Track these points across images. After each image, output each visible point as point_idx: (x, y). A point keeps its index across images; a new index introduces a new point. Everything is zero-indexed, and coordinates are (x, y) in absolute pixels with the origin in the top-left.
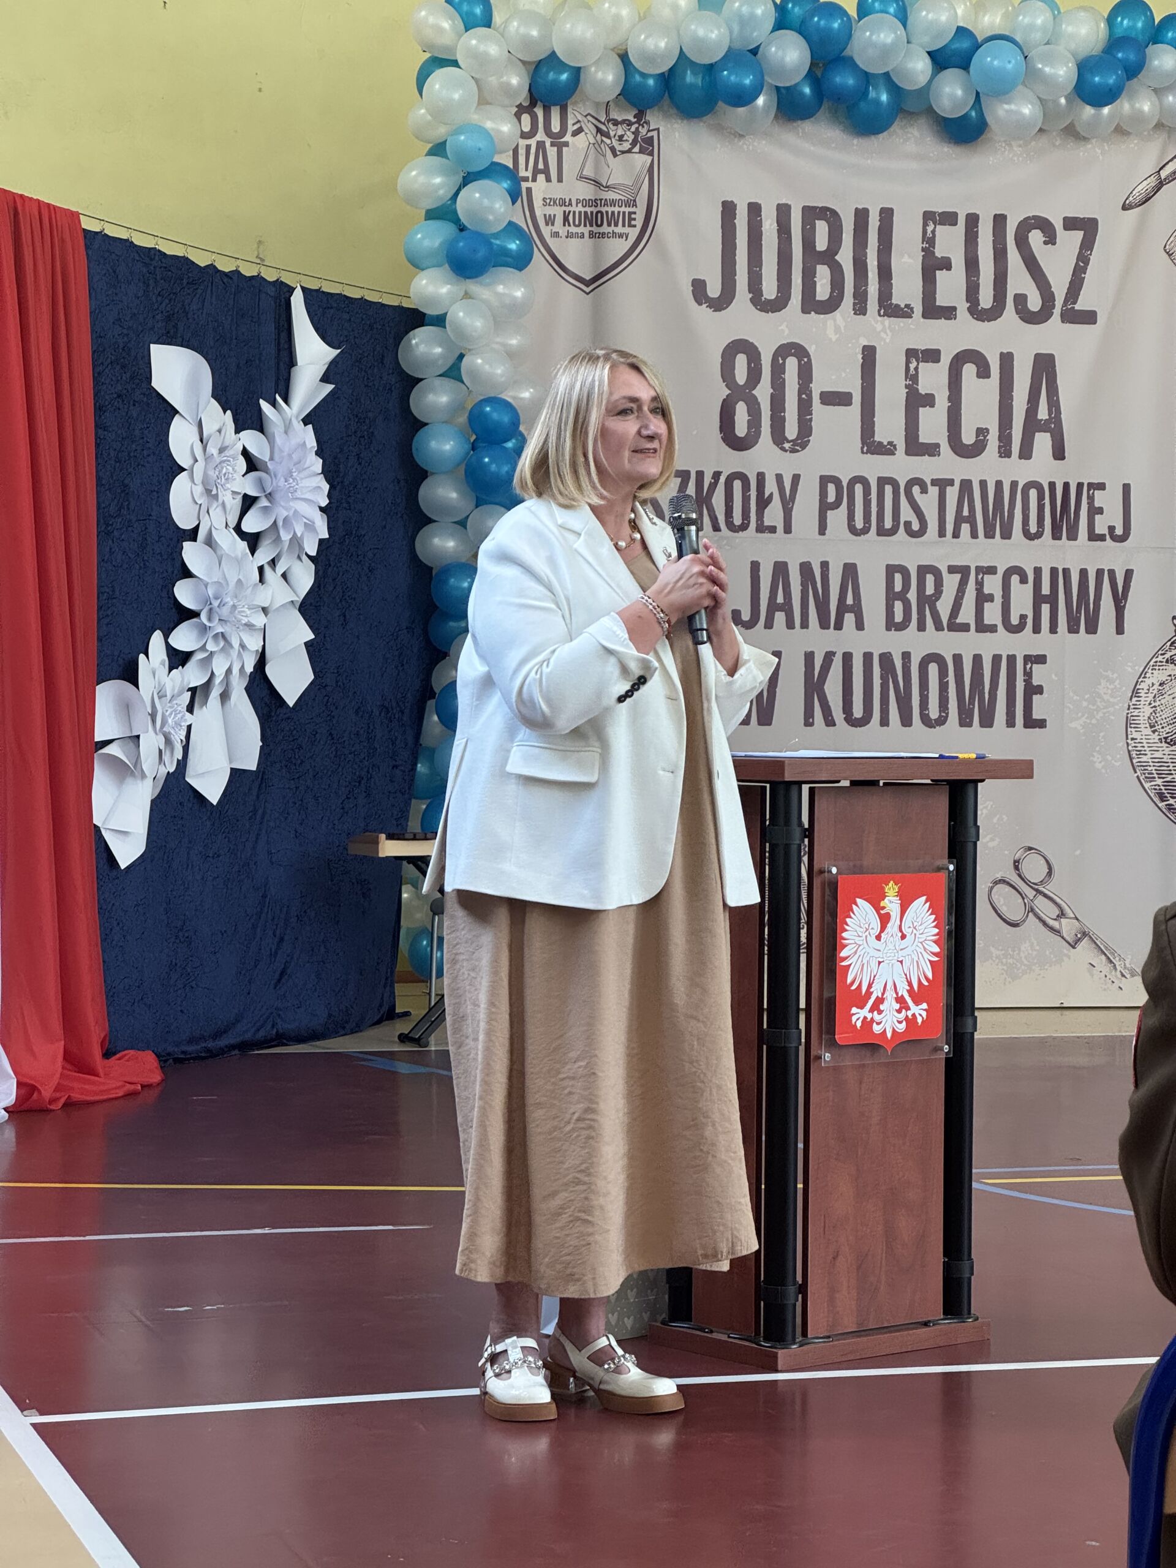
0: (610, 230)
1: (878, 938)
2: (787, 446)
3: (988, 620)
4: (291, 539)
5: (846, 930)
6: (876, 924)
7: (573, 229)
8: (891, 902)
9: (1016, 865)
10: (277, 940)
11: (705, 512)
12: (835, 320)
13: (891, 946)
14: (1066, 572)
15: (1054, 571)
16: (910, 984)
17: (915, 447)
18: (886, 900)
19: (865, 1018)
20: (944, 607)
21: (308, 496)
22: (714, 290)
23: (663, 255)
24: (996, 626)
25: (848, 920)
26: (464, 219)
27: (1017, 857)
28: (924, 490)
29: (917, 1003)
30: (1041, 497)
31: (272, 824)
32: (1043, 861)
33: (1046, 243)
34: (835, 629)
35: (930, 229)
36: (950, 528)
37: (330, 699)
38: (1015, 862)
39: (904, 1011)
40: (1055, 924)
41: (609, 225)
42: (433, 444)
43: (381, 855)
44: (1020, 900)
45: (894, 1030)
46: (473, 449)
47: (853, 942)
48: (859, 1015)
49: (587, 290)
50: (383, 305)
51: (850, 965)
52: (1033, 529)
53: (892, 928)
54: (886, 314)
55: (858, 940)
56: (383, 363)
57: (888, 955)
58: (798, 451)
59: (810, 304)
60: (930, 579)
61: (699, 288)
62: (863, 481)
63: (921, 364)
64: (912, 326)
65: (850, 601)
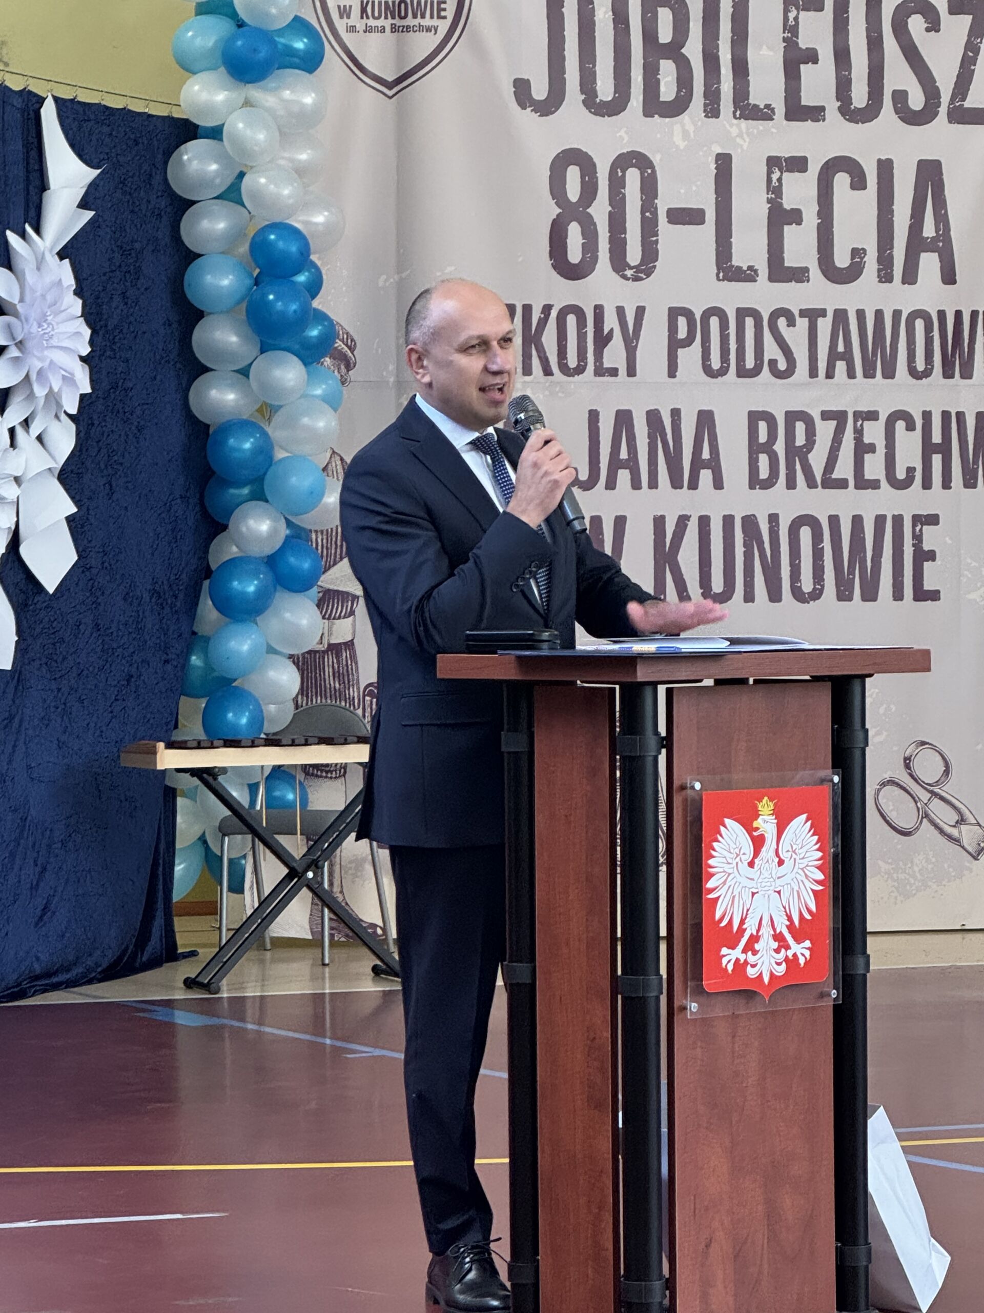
0: (416, 22)
1: (751, 864)
2: (629, 273)
3: (869, 475)
4: (47, 394)
5: (713, 857)
6: (748, 847)
7: (372, 22)
8: (765, 822)
9: (907, 762)
10: (38, 869)
11: (534, 352)
12: (683, 126)
13: (766, 874)
14: (960, 416)
15: (946, 415)
16: (790, 918)
17: (780, 272)
18: (760, 820)
19: (737, 960)
20: (817, 459)
21: (65, 344)
22: (540, 91)
23: (480, 52)
24: (878, 481)
25: (715, 844)
26: (242, 14)
27: (907, 754)
28: (791, 323)
29: (798, 941)
30: (928, 329)
31: (30, 732)
32: (939, 758)
33: (928, 30)
34: (690, 488)
35: (792, 15)
36: (822, 365)
37: (96, 584)
38: (905, 759)
39: (783, 950)
40: (954, 832)
41: (415, 16)
42: (209, 279)
43: (160, 767)
44: (914, 804)
45: (772, 974)
46: (257, 282)
47: (721, 870)
48: (730, 956)
49: (390, 93)
50: (150, 116)
51: (719, 897)
52: (920, 366)
53: (768, 851)
54: (744, 117)
55: (727, 868)
56: (150, 184)
57: (764, 884)
58: (641, 279)
59: (653, 106)
60: (800, 427)
61: (522, 88)
62: (719, 312)
63: (785, 175)
64: (774, 130)
65: (706, 455)
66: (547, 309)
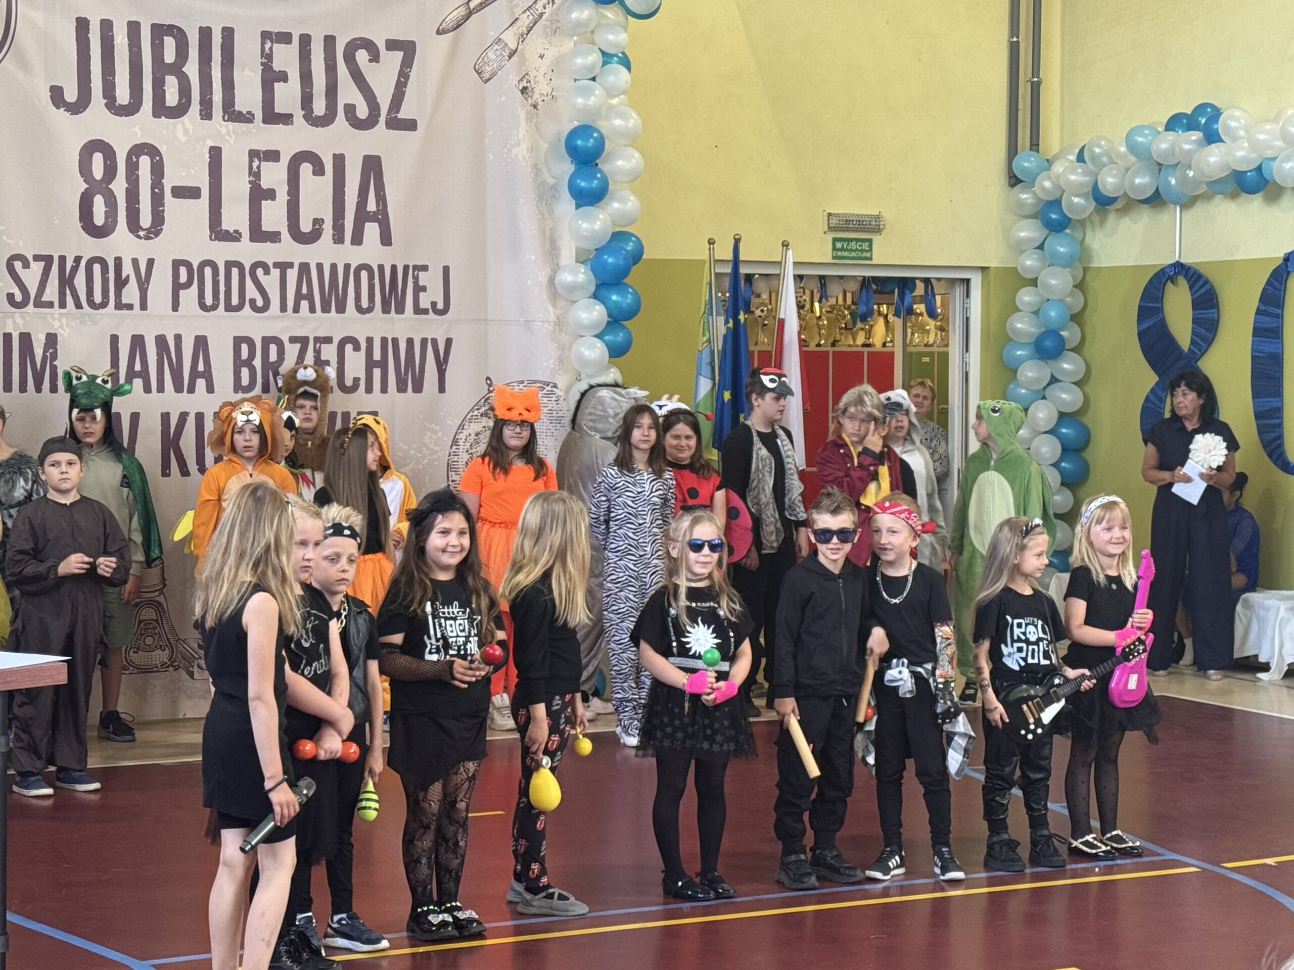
2: (142, 233)
11: (68, 291)
12: (183, 124)
14: (395, 341)
15: (384, 340)
17: (258, 234)
22: (71, 95)
23: (24, 64)
28: (267, 272)
30: (371, 277)
33: (370, 61)
34: (188, 392)
35: (267, 46)
36: (290, 303)
52: (365, 304)
54: (230, 119)
58: (152, 238)
59: (160, 109)
60: (273, 348)
61: (57, 94)
62: (212, 264)
63: (263, 163)
64: (254, 131)
65: (201, 368)
66: (78, 259)
